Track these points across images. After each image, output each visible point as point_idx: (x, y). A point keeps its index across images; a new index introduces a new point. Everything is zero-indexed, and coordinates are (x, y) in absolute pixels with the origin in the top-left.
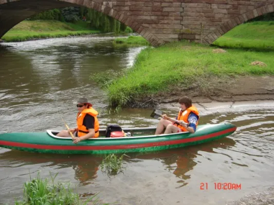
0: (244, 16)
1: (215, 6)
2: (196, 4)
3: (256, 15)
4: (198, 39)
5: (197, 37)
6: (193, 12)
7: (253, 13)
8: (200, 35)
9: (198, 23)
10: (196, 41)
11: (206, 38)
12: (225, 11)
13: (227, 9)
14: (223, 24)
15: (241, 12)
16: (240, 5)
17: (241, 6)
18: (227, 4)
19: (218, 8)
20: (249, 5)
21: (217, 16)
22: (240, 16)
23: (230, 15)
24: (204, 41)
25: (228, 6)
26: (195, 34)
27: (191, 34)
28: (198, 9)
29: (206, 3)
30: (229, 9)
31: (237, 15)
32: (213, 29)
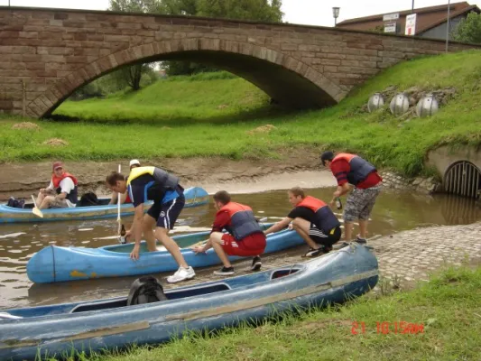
0: (95, 65)
1: (43, 51)
2: (11, 47)
3: (114, 64)
4: (17, 108)
5: (16, 104)
6: (7, 61)
7: (108, 60)
8: (20, 100)
9: (16, 79)
10: (15, 112)
11: (32, 105)
12: (61, 59)
13: (64, 55)
14: (60, 81)
15: (89, 59)
16: (87, 47)
17: (89, 50)
18: (64, 46)
19: (50, 54)
20: (101, 47)
21: (49, 67)
22: (87, 67)
23: (69, 65)
24: (29, 110)
25: (66, 51)
26: (11, 99)
27: (5, 99)
28: (15, 56)
29: (30, 45)
30: (68, 55)
31: (82, 65)
32: (42, 89)
